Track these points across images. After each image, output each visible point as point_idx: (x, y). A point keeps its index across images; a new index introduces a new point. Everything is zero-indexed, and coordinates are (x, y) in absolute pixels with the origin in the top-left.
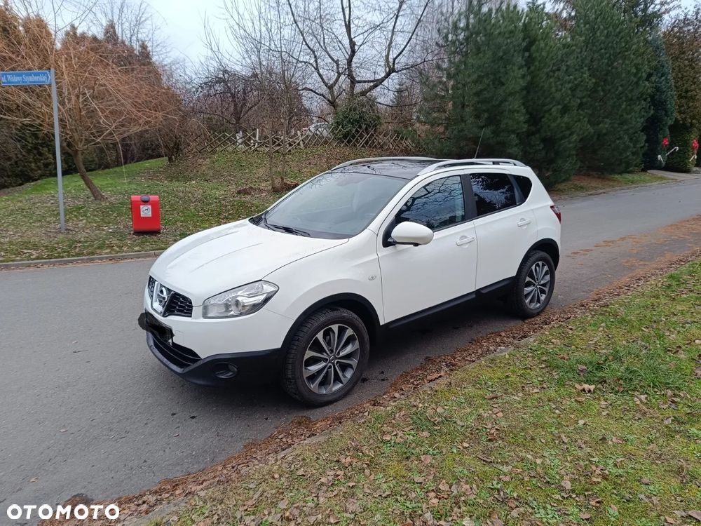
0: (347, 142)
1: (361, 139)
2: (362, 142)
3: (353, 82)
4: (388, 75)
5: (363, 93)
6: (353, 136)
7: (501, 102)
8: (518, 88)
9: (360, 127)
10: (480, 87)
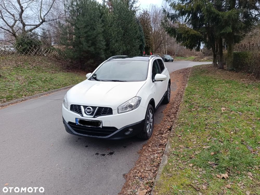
0: (26, 53)
1: (33, 52)
2: (34, 53)
3: (24, 25)
4: (42, 23)
5: (31, 30)
6: (28, 50)
7: (96, 37)
8: (101, 31)
9: (32, 46)
10: (86, 30)
